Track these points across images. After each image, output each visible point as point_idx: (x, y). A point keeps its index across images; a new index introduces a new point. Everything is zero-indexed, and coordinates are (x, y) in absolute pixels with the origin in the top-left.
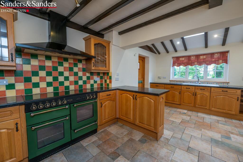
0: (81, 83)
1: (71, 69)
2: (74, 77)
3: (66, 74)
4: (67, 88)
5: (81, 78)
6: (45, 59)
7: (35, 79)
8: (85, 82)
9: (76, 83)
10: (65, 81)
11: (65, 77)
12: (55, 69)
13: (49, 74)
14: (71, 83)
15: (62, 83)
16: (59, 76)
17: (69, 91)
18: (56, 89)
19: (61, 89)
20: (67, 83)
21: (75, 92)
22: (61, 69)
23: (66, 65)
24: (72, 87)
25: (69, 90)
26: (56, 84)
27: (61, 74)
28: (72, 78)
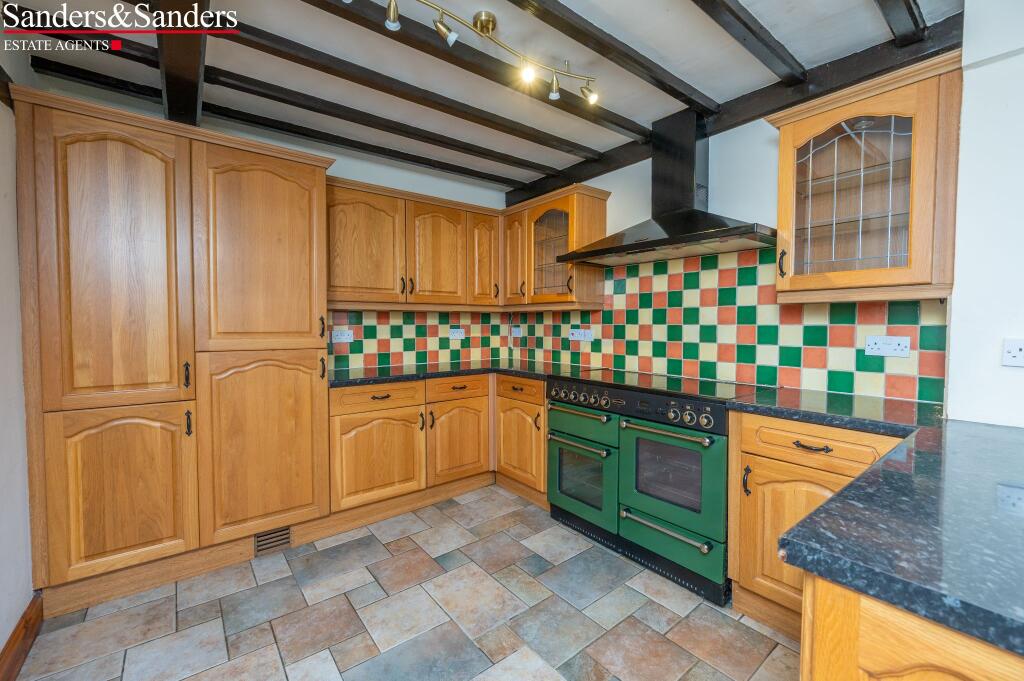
0: (767, 356)
1: (726, 296)
2: (738, 328)
3: (709, 315)
4: (708, 369)
5: (769, 335)
6: (651, 274)
7: (632, 332)
8: (790, 357)
9: (746, 354)
10: (702, 345)
11: (702, 327)
12: (675, 299)
13: (660, 317)
14: (724, 352)
15: (691, 350)
16: (685, 323)
17: (714, 384)
18: (674, 366)
19: (690, 371)
20: (707, 352)
21: (737, 391)
22: (691, 298)
23: (709, 280)
24: (727, 372)
25: (715, 378)
26: (676, 352)
27: (692, 316)
28: (728, 334)
